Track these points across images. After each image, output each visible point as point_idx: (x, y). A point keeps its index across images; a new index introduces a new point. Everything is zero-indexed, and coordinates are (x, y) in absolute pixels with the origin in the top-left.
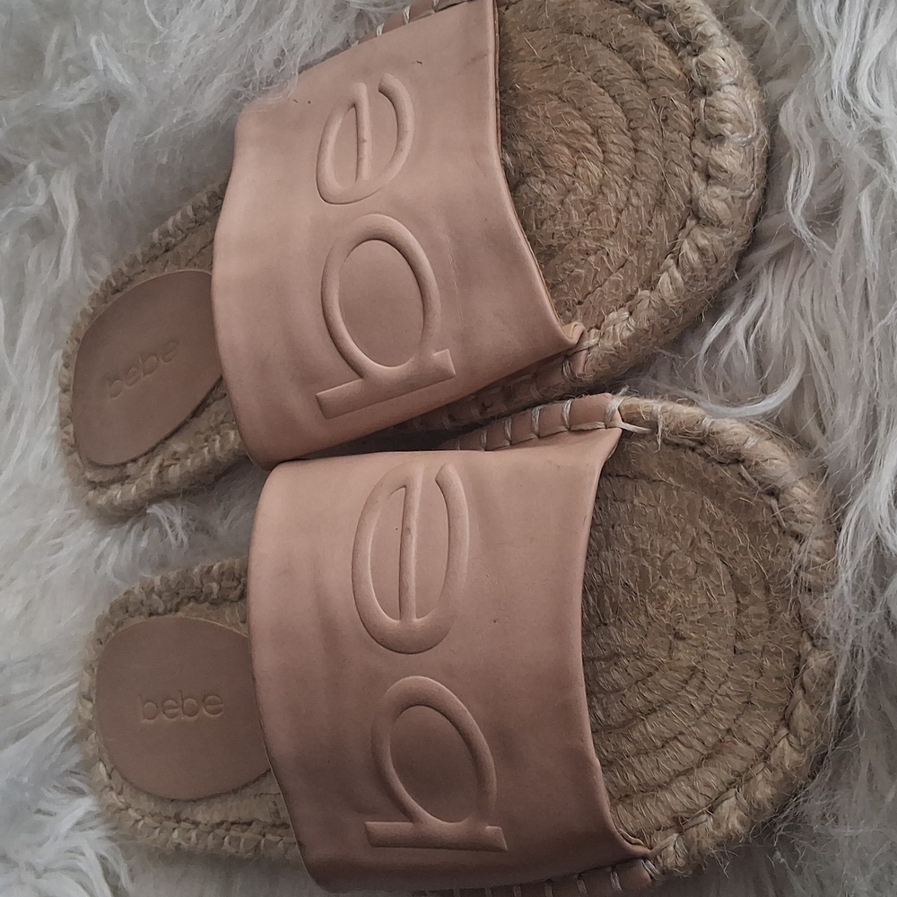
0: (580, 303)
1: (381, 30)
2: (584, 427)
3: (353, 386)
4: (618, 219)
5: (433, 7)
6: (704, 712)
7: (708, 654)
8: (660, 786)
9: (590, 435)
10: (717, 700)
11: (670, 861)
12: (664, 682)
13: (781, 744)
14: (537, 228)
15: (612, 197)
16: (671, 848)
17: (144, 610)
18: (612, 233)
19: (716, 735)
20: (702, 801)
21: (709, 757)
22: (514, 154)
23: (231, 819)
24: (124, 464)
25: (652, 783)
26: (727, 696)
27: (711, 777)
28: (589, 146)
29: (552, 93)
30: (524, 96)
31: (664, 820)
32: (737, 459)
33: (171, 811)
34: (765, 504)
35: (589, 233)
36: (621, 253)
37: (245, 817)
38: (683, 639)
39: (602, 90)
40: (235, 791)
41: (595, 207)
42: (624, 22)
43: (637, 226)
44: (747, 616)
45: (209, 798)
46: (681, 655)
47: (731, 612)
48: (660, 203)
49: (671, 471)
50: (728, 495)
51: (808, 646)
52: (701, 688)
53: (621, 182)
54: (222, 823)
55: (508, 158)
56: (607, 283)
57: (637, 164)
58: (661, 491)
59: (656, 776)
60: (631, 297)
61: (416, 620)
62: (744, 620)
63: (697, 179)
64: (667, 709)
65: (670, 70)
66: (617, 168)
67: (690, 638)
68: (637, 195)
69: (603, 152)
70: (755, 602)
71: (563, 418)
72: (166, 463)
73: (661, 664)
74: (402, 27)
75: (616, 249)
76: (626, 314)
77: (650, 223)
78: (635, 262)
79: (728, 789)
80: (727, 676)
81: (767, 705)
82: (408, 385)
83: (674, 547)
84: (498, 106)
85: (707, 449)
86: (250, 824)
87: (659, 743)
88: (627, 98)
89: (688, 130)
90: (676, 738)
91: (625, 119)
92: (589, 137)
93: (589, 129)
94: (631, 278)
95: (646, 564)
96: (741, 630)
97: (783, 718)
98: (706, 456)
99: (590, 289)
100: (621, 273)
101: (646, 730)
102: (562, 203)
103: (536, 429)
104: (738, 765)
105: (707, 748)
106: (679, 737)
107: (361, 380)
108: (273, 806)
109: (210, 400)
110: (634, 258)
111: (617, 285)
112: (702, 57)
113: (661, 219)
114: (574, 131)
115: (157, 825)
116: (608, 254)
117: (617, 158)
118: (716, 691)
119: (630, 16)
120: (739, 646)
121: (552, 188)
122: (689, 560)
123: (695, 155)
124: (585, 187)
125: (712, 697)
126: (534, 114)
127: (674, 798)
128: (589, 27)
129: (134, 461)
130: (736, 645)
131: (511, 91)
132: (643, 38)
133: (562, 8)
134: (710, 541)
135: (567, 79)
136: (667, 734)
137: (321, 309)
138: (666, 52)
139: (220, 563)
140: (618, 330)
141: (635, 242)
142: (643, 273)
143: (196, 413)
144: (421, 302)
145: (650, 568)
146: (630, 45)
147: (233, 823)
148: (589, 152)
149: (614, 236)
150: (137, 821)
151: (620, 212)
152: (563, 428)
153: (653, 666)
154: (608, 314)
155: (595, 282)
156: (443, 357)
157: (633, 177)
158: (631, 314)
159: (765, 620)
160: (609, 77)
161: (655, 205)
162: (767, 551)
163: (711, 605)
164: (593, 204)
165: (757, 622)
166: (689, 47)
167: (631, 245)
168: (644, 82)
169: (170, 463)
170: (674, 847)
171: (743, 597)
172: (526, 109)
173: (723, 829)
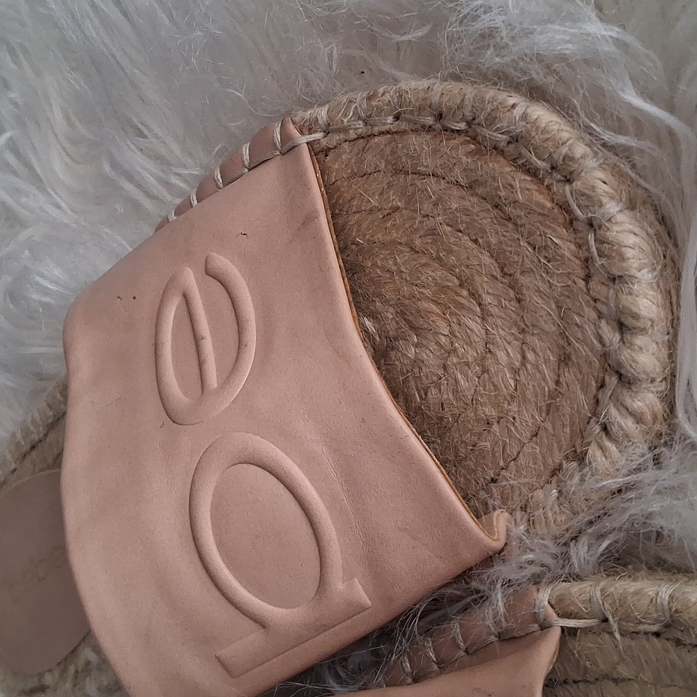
0: (493, 481)
1: (195, 198)
4: (516, 380)
5: (245, 166)
14: (422, 399)
15: (501, 355)
18: (513, 397)
22: (374, 316)
28: (459, 299)
29: (401, 244)
30: (370, 251)
36: (530, 420)
39: (460, 235)
41: (485, 369)
42: (469, 154)
43: (541, 387)
48: (565, 360)
53: (510, 338)
55: (368, 323)
56: (521, 456)
57: (525, 315)
60: (555, 471)
63: (606, 328)
68: (534, 351)
69: (479, 305)
76: (555, 492)
77: (557, 382)
78: (550, 429)
82: (319, 627)
84: (344, 274)
89: (580, 271)
91: (496, 265)
92: (458, 290)
93: (456, 281)
94: (550, 448)
99: (502, 463)
100: (536, 444)
102: (445, 367)
107: (262, 630)
110: (547, 425)
111: (534, 458)
112: (577, 185)
113: (571, 378)
116: (514, 422)
117: (497, 311)
119: (473, 146)
121: (429, 352)
123: (595, 301)
124: (467, 347)
126: (386, 270)
128: (427, 165)
131: (354, 247)
132: (495, 170)
137: (197, 555)
140: (550, 515)
142: (563, 442)
146: (482, 179)
148: (461, 306)
149: (517, 400)
151: (517, 372)
154: (532, 493)
157: (523, 331)
158: (560, 492)
160: (465, 219)
161: (560, 362)
164: (481, 365)
166: (556, 174)
167: (540, 410)
168: (509, 220)
172: (375, 265)
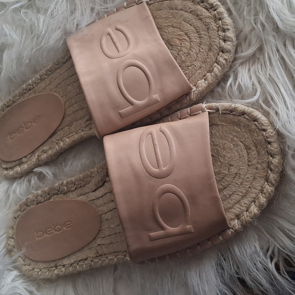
1: (106, 16)
2: (196, 113)
3: (130, 108)
4: (197, 56)
5: (124, 8)
6: (241, 184)
7: (240, 168)
8: (231, 208)
9: (198, 115)
10: (245, 180)
11: (237, 227)
12: (228, 179)
13: (266, 186)
15: (194, 50)
16: (237, 224)
17: (35, 203)
18: (196, 60)
19: (246, 189)
20: (244, 208)
21: (245, 196)
23: (78, 260)
24: (21, 159)
25: (227, 208)
26: (248, 178)
27: (246, 201)
28: (185, 38)
29: (170, 26)
30: (160, 28)
31: (233, 217)
32: (243, 113)
33: (53, 264)
34: (253, 123)
35: (188, 61)
36: (199, 65)
37: (85, 257)
38: (232, 166)
39: (187, 23)
40: (80, 250)
41: (189, 54)
42: (191, 5)
43: (203, 57)
44: (251, 155)
45: (68, 256)
46: (232, 170)
47: (246, 155)
48: (210, 50)
49: (223, 121)
50: (242, 124)
51: (271, 158)
52: (240, 178)
53: (196, 46)
54: (75, 262)
56: (196, 73)
57: (201, 41)
58: (220, 127)
59: (229, 206)
60: (204, 76)
61: (163, 168)
62: (250, 156)
63: (221, 41)
64: (230, 186)
65: (208, 15)
66: (194, 43)
67: (235, 165)
68: (202, 49)
69: (190, 39)
70: (253, 151)
71: (188, 113)
72: (40, 155)
73: (226, 174)
74: (114, 14)
75: (197, 64)
76: (204, 81)
77: (208, 55)
78: (204, 66)
79: (252, 203)
80: (247, 173)
81: (260, 177)
82: (147, 106)
83: (226, 142)
85: (234, 113)
86: (86, 259)
87: (228, 196)
88: (195, 24)
89: (217, 30)
90: (233, 193)
91: (195, 30)
92: (184, 36)
93: (184, 34)
94: (204, 71)
95: (218, 148)
96: (250, 160)
97: (266, 180)
98: (234, 115)
99: (191, 76)
100: (201, 70)
101: (224, 194)
102: (178, 54)
103: (179, 117)
104: (254, 195)
105: (243, 194)
106: (234, 193)
107: (132, 106)
108: (96, 251)
109: (57, 131)
110: (204, 65)
111: (199, 73)
112: (218, 11)
113: (211, 54)
114: (179, 35)
115: (47, 271)
116: (195, 66)
117: (195, 40)
118: (244, 178)
120: (250, 164)
121: (175, 51)
122: (231, 144)
123: (220, 36)
124: (185, 49)
125: (243, 180)
126: (165, 32)
127: (235, 210)
128: (180, 7)
129: (25, 157)
130: (249, 164)
132: (198, 8)
133: (169, 3)
134: (237, 138)
135: (175, 22)
136: (231, 193)
138: (206, 11)
139: (66, 181)
140: (202, 85)
141: (203, 61)
142: (207, 69)
143: (50, 137)
144: (148, 82)
145: (219, 149)
146: (194, 10)
147: (79, 261)
148: (185, 39)
149: (196, 61)
150: (38, 272)
151: (197, 54)
152: (188, 115)
153: (224, 176)
154: (198, 82)
155: (192, 74)
156: (156, 96)
157: (200, 44)
158: (205, 80)
159: (256, 155)
160: (188, 19)
161: (209, 51)
162: (256, 136)
163: (239, 155)
164: (188, 53)
165: (254, 156)
166: (213, 9)
167: (202, 62)
168: (200, 19)
169: (41, 154)
170: (237, 223)
171: (249, 150)
173: (253, 213)
